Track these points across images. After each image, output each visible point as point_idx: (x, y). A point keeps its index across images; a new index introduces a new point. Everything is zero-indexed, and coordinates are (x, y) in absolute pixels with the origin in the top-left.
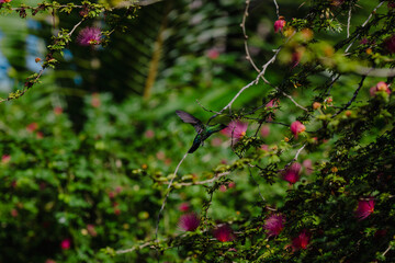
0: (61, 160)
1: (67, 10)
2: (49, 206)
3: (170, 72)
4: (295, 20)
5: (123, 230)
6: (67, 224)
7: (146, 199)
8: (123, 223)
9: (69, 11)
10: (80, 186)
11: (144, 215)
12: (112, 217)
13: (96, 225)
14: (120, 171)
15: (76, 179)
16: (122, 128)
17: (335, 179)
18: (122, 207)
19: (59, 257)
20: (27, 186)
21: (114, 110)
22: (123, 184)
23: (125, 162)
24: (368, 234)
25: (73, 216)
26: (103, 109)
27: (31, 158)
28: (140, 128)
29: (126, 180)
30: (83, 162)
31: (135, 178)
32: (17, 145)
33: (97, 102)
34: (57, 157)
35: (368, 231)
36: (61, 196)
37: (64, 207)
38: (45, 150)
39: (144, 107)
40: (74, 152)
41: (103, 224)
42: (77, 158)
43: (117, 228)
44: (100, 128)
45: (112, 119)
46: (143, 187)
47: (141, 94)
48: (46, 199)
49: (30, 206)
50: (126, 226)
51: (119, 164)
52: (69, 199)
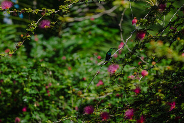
0: (25, 72)
1: (35, 12)
2: (17, 91)
5: (52, 104)
6: (27, 102)
7: (63, 89)
9: (37, 13)
10: (34, 84)
11: (62, 97)
12: (47, 98)
13: (39, 101)
14: (51, 76)
15: (32, 81)
16: (49, 52)
17: (160, 95)
18: (52, 93)
19: (22, 115)
20: (8, 82)
21: (45, 43)
22: (52, 83)
23: (53, 72)
24: (172, 118)
25: (30, 98)
26: (40, 42)
27: (10, 70)
28: (57, 54)
29: (54, 81)
30: (35, 72)
31: (57, 79)
32: (4, 64)
33: (37, 39)
34: (23, 70)
35: (172, 116)
36: (25, 89)
37: (26, 94)
38: (17, 67)
40: (31, 67)
41: (43, 101)
42: (33, 71)
43: (49, 103)
44: (38, 53)
45: (44, 48)
46: (62, 84)
48: (16, 88)
49: (8, 91)
50: (53, 102)
51: (51, 73)
52: (28, 90)
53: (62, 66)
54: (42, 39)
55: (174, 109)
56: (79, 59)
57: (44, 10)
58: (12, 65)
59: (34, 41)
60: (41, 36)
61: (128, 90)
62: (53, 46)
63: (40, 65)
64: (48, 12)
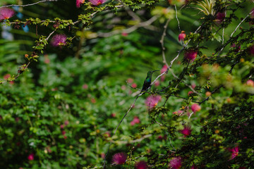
0: (31, 105)
1: (45, 24)
2: (21, 132)
4: (192, 33)
5: (69, 149)
6: (35, 146)
7: (84, 129)
8: (69, 145)
9: (47, 25)
10: (44, 122)
11: (83, 140)
12: (62, 141)
13: (52, 146)
14: (68, 112)
15: (41, 118)
16: (64, 79)
17: (218, 137)
18: (69, 134)
19: (27, 165)
20: (8, 119)
21: (59, 66)
22: (70, 120)
23: (71, 105)
25: (39, 141)
26: (52, 65)
27: (11, 102)
28: (76, 81)
29: (72, 117)
30: (46, 106)
31: (76, 115)
32: (3, 95)
34: (29, 103)
35: (234, 166)
36: (31, 129)
37: (33, 135)
38: (21, 98)
40: (40, 99)
41: (56, 145)
42: (42, 104)
43: (65, 148)
44: (50, 79)
45: (58, 72)
46: (82, 122)
48: (19, 127)
49: (8, 131)
50: (71, 147)
51: (67, 107)
52: (36, 131)
53: (83, 97)
54: (55, 61)
55: (237, 158)
56: (106, 88)
58: (14, 96)
59: (44, 64)
60: (53, 57)
61: (173, 131)
62: (71, 70)
63: (53, 97)
64: (63, 24)
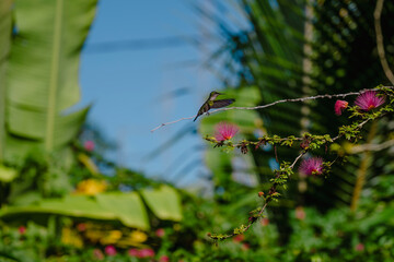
1: (288, 143)
3: (377, 180)
9: (290, 144)
21: (319, 221)
33: (301, 215)
39: (350, 218)
44: (305, 241)
45: (318, 231)
47: (349, 204)
57: (307, 137)
63: (311, 260)
64: (315, 142)
